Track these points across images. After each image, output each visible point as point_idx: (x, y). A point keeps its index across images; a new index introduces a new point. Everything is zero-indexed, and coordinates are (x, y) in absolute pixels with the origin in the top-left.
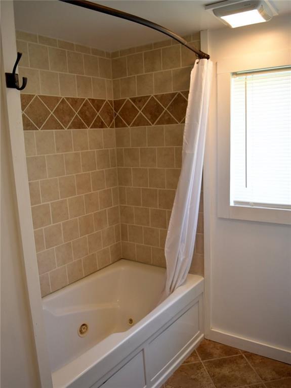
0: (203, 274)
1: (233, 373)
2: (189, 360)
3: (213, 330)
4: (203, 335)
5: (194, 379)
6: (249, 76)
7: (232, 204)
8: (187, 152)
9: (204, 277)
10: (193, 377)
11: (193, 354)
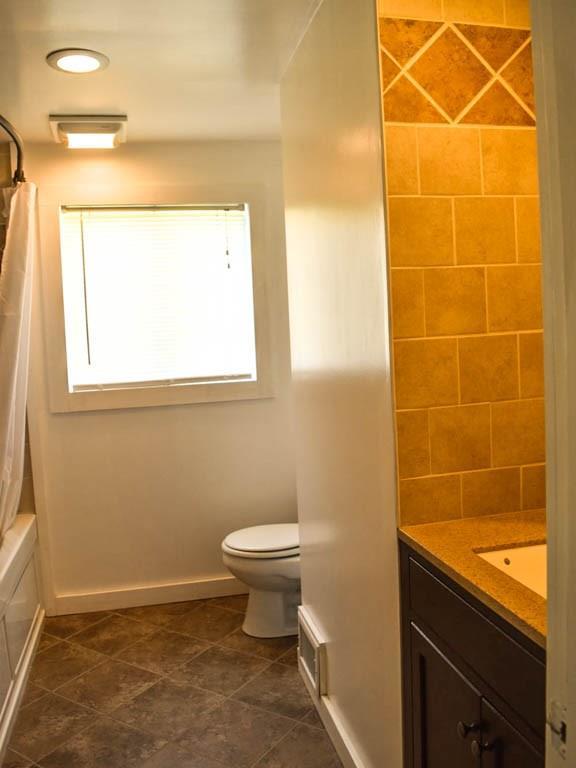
0: (33, 510)
1: (116, 634)
2: (43, 645)
3: (59, 596)
4: (43, 612)
5: (69, 660)
6: (85, 214)
7: (71, 390)
8: (7, 314)
9: (35, 513)
10: (65, 658)
11: (42, 638)
